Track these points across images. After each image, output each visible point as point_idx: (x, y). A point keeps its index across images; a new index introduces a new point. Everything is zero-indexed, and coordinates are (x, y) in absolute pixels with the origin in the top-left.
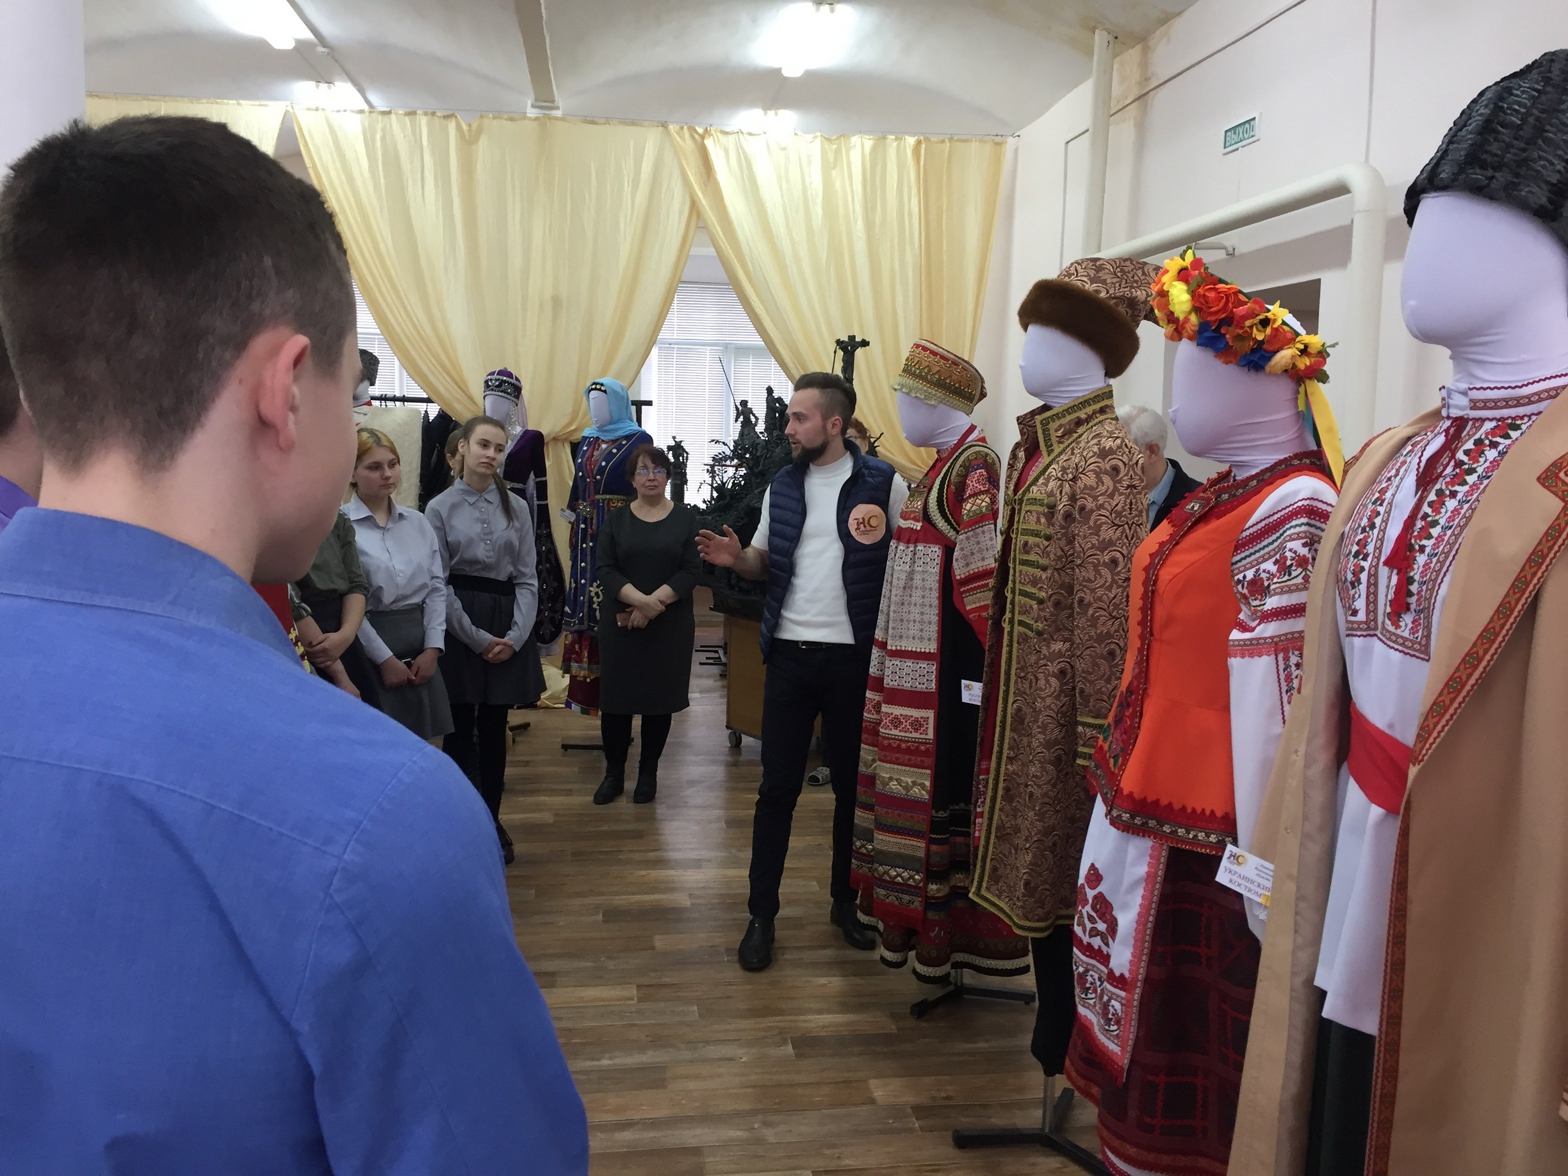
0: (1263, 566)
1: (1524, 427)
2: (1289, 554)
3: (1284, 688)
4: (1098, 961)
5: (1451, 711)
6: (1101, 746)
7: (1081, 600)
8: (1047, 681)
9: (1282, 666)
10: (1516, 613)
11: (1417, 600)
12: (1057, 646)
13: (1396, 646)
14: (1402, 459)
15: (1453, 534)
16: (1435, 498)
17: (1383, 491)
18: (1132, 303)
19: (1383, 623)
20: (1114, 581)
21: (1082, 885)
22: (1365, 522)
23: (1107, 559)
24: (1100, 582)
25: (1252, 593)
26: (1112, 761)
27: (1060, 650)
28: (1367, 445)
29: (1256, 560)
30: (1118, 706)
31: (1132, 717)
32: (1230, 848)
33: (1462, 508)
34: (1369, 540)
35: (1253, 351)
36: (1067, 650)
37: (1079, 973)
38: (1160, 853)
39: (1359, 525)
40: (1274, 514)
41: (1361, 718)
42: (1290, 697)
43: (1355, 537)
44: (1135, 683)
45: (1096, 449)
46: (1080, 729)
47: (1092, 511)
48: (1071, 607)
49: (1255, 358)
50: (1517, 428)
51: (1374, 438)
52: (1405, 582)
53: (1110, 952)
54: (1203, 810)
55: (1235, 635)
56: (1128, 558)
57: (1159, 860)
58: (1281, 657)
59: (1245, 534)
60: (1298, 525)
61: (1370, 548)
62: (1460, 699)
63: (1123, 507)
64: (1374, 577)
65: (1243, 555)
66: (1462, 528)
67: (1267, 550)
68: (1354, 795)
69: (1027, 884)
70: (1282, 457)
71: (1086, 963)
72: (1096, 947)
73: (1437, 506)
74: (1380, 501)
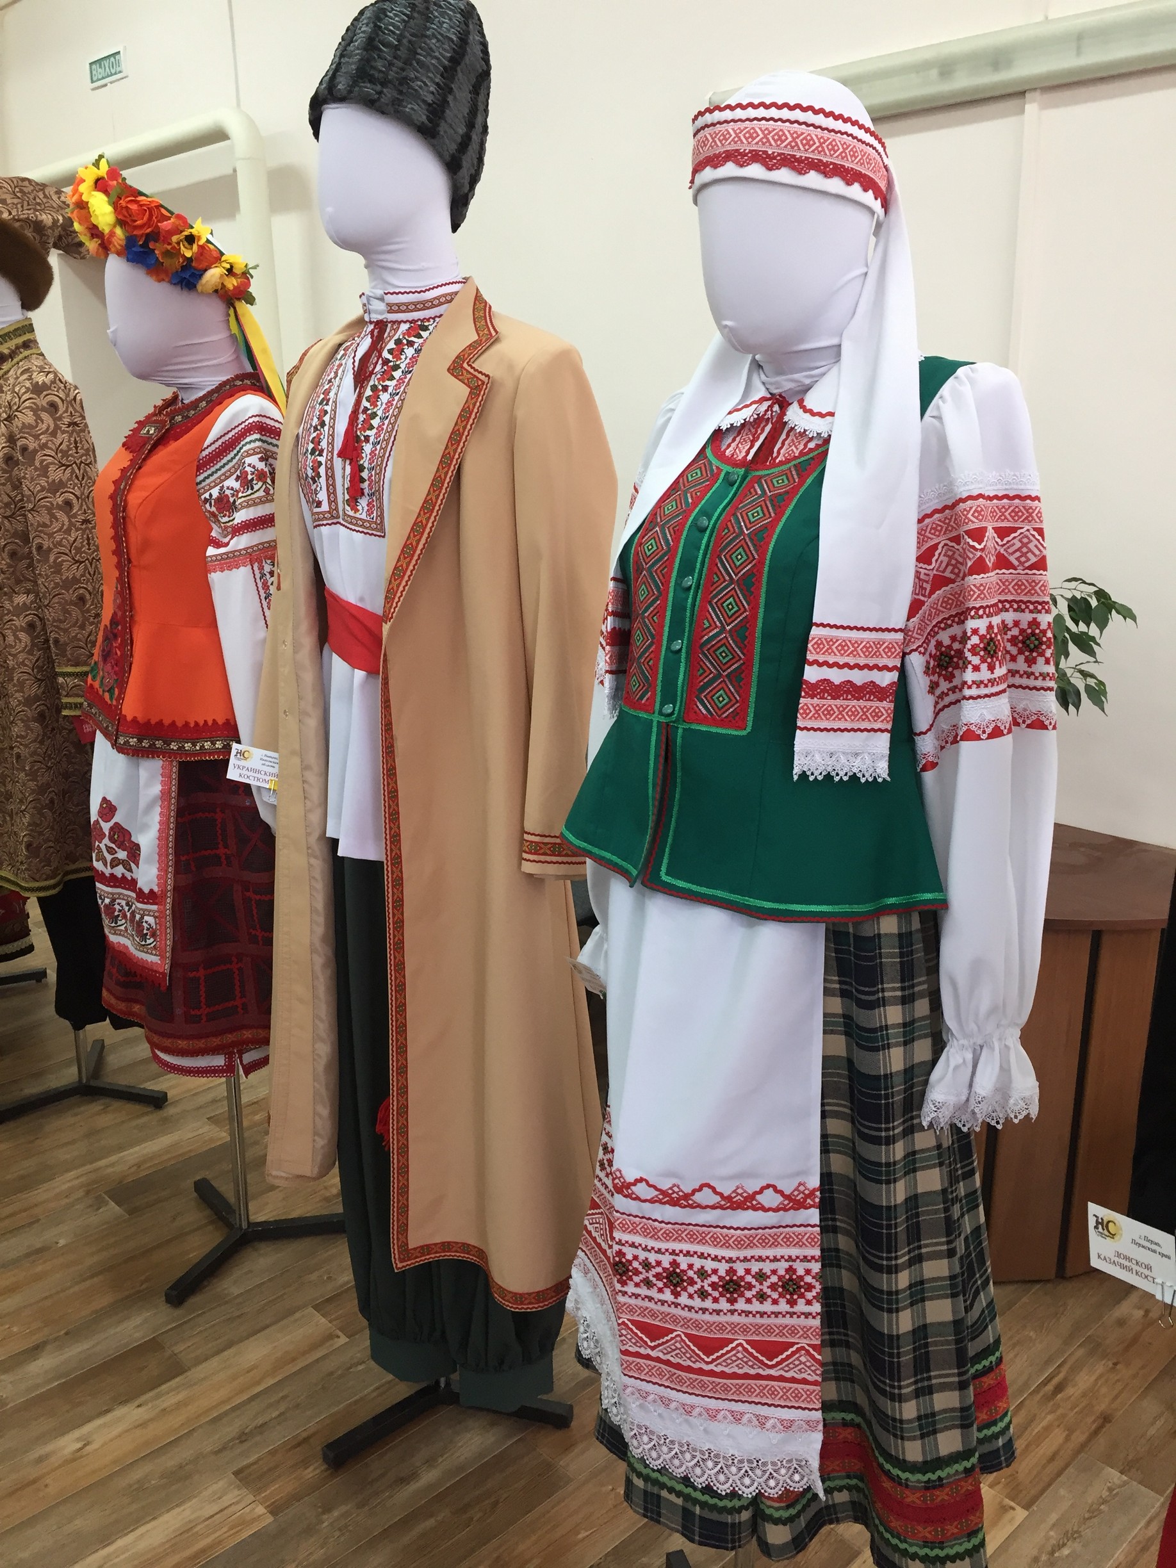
0: (227, 483)
1: (431, 328)
2: (248, 469)
3: (263, 595)
4: (123, 888)
5: (408, 573)
6: (91, 685)
7: (40, 547)
8: (16, 637)
9: (258, 576)
10: (446, 485)
11: (369, 485)
12: (20, 599)
13: (357, 529)
14: (338, 362)
15: (390, 423)
16: (371, 393)
17: (326, 392)
18: (38, 226)
19: (344, 510)
20: (71, 524)
21: (97, 822)
22: (315, 421)
23: (60, 500)
24: (56, 526)
25: (220, 510)
26: (107, 696)
27: (24, 604)
28: (304, 354)
29: (219, 478)
30: (104, 641)
31: (122, 647)
32: (235, 746)
33: (393, 400)
34: (322, 437)
35: (184, 268)
36: (32, 603)
37: (106, 906)
38: (171, 770)
39: (311, 425)
40: (229, 432)
41: (335, 598)
42: (269, 603)
43: (309, 436)
44: (119, 614)
45: (28, 384)
46: (61, 680)
47: (35, 451)
48: (29, 555)
49: (187, 275)
50: (426, 329)
51: (309, 349)
52: (358, 469)
53: (134, 876)
54: (205, 721)
55: (211, 551)
56: (84, 498)
57: (170, 776)
58: (256, 566)
59: (204, 454)
60: (252, 442)
61: (324, 444)
62: (413, 562)
63: (68, 446)
64: (330, 468)
65: (206, 474)
66: (396, 417)
67: (227, 467)
68: (338, 666)
69: (29, 846)
70: (224, 379)
71: (111, 893)
72: (120, 876)
73: (374, 400)
74: (325, 401)
